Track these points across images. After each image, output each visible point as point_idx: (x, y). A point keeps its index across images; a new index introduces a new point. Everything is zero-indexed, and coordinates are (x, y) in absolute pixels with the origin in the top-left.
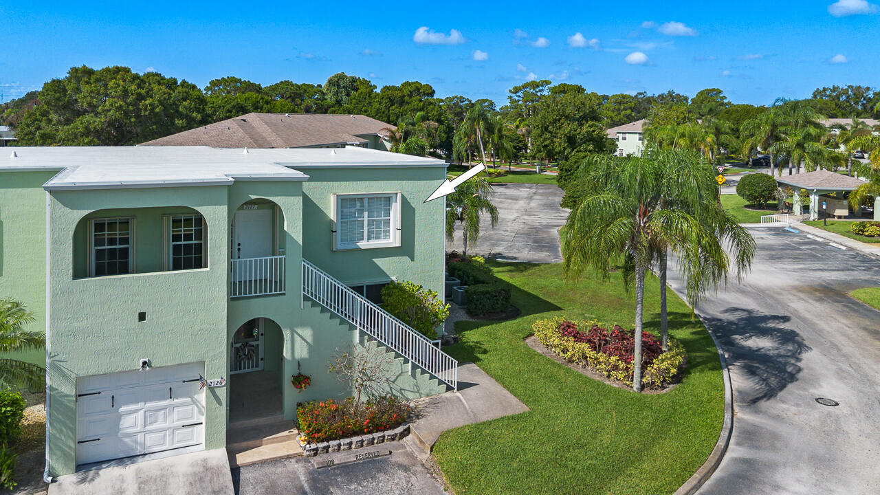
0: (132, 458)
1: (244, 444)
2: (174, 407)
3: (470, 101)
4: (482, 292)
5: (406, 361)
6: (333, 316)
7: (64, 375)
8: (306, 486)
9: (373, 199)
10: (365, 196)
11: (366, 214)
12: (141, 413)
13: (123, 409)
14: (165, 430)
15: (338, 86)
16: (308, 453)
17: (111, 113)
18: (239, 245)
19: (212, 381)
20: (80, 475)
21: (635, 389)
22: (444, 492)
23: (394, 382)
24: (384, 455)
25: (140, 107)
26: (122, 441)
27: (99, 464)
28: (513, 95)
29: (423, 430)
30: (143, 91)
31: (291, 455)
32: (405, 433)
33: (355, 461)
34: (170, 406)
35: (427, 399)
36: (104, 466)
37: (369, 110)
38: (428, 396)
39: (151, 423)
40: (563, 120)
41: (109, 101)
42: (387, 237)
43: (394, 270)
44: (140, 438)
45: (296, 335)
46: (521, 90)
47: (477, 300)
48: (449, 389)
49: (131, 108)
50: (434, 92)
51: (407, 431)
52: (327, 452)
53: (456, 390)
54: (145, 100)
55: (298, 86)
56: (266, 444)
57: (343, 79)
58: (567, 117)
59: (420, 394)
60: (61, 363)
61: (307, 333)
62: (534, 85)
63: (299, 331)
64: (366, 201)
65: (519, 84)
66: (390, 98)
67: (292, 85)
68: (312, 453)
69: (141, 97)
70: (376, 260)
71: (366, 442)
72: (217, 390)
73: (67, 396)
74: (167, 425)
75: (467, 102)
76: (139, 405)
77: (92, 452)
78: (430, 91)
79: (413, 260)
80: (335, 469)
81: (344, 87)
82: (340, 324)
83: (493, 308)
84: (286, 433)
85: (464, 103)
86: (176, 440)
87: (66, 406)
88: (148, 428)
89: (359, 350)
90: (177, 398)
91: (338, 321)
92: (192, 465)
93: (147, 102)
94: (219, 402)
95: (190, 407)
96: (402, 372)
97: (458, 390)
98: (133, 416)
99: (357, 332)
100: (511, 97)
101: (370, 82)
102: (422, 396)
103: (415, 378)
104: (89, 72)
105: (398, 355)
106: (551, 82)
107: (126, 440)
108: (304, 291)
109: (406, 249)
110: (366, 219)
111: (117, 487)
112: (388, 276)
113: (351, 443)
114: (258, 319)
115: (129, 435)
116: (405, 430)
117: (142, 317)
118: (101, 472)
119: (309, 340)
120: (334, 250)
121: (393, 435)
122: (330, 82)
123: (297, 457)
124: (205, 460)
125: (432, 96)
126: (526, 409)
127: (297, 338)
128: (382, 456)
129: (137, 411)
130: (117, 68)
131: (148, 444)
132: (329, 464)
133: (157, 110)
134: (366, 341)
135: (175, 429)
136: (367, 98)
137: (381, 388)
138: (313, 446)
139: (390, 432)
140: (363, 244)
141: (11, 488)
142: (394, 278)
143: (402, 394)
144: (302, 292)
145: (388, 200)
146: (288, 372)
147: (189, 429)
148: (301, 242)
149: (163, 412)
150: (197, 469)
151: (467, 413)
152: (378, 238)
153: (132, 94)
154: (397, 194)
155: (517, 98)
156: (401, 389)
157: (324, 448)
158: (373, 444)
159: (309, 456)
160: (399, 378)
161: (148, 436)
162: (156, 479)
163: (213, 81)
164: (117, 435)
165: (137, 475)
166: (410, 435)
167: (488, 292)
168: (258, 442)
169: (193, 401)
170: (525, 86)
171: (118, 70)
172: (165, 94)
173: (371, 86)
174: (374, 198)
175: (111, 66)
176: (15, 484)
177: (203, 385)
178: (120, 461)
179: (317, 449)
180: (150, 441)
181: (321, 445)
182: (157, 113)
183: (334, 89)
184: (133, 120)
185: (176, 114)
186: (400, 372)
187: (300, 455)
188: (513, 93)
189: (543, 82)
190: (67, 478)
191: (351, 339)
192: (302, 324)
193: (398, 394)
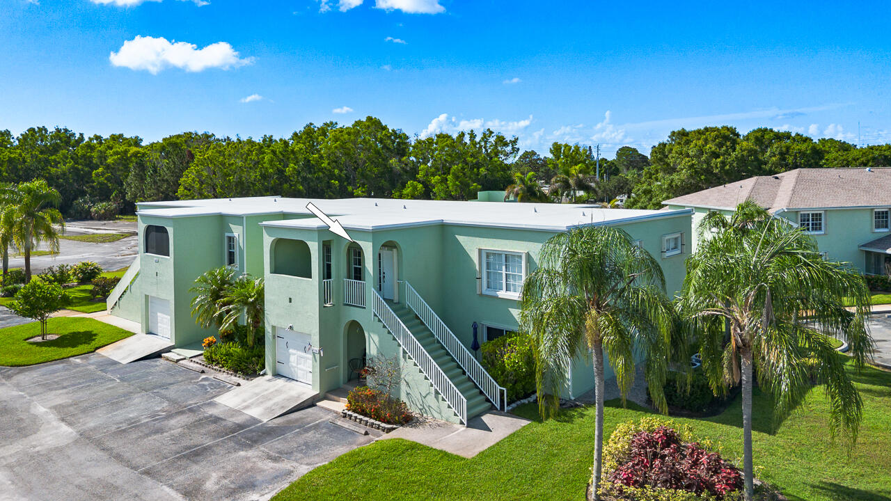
0: (293, 380)
1: (332, 397)
2: (307, 359)
5: (431, 385)
6: (389, 332)
7: (271, 323)
8: (311, 425)
10: (502, 253)
11: (504, 267)
12: (296, 356)
13: (290, 351)
14: (304, 370)
19: (314, 348)
20: (273, 377)
23: (424, 397)
26: (289, 368)
27: (282, 376)
29: (396, 433)
33: (347, 428)
34: (305, 357)
35: (442, 422)
36: (283, 378)
38: (447, 420)
39: (299, 364)
42: (514, 291)
44: (295, 369)
45: (371, 338)
53: (466, 425)
59: (442, 417)
64: (503, 257)
70: (511, 310)
71: (369, 424)
72: (316, 355)
73: (271, 333)
74: (304, 368)
76: (296, 351)
77: (282, 369)
80: (334, 426)
82: (393, 340)
86: (307, 379)
88: (298, 366)
89: (403, 363)
90: (307, 354)
94: (316, 361)
95: (309, 361)
96: (429, 393)
97: (468, 427)
98: (294, 356)
99: (401, 349)
103: (438, 401)
105: (426, 378)
107: (291, 369)
110: (504, 272)
113: (361, 420)
114: (354, 321)
115: (292, 367)
116: (392, 428)
117: (290, 300)
118: (279, 380)
119: (377, 344)
120: (480, 293)
121: (385, 427)
124: (304, 393)
126: (471, 456)
127: (372, 341)
129: (295, 354)
131: (299, 375)
134: (407, 358)
135: (307, 372)
137: (417, 400)
139: (384, 425)
140: (502, 294)
143: (430, 410)
144: (373, 310)
145: (518, 257)
147: (309, 374)
149: (302, 359)
154: (522, 253)
156: (429, 406)
161: (299, 371)
162: (281, 392)
164: (288, 364)
165: (281, 387)
169: (310, 358)
174: (509, 255)
177: (310, 349)
178: (289, 379)
179: (345, 414)
186: (428, 391)
190: (269, 376)
191: (398, 353)
192: (374, 332)
193: (427, 409)
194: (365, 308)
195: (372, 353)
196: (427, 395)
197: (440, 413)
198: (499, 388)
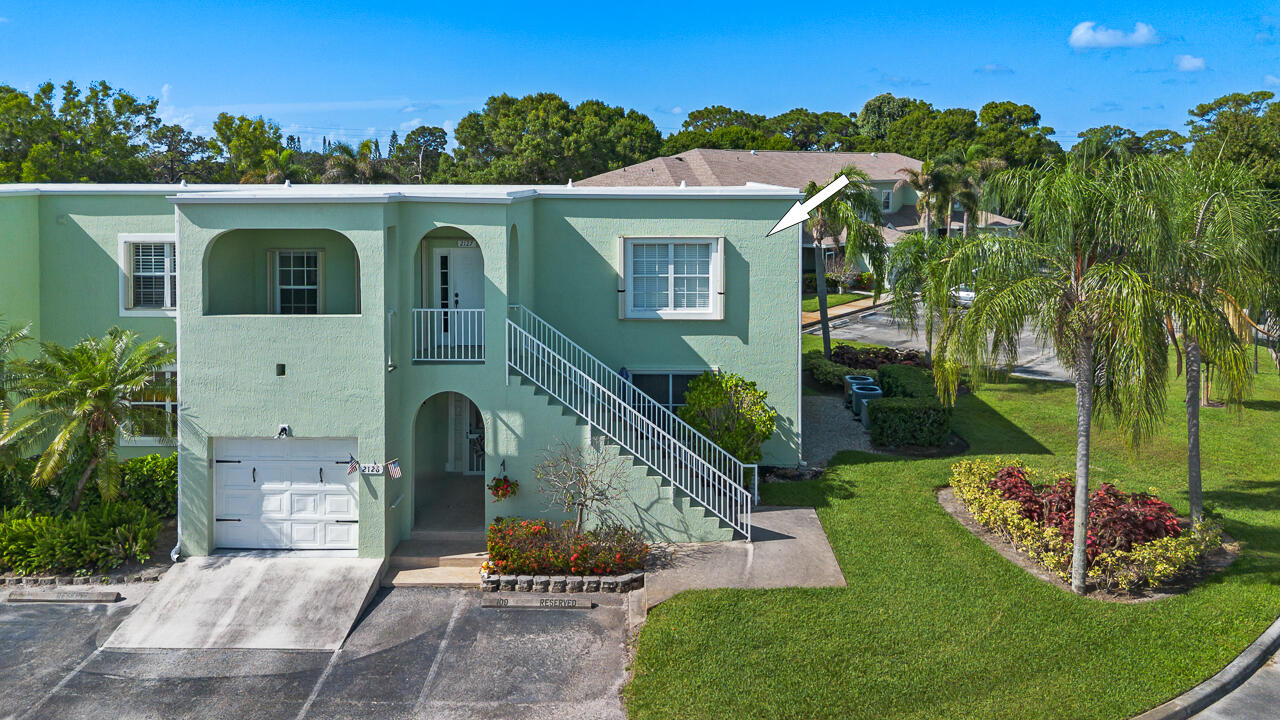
0: (276, 551)
1: (415, 560)
2: (326, 494)
3: (1133, 134)
4: (892, 409)
5: (665, 483)
6: (552, 401)
7: (196, 434)
8: (452, 624)
9: (681, 246)
10: (668, 242)
11: (671, 268)
12: (287, 495)
13: (266, 486)
14: (316, 522)
15: (881, 114)
16: (485, 585)
17: (527, 153)
18: (457, 295)
19: (366, 465)
20: (211, 560)
21: (1073, 587)
22: (624, 671)
23: (647, 510)
24: (581, 608)
25: (563, 145)
26: (265, 527)
27: (236, 550)
28: (1196, 119)
29: (658, 585)
30: (569, 125)
31: (466, 584)
32: (635, 584)
33: (540, 607)
34: (322, 492)
35: (696, 545)
36: (242, 554)
37: (916, 146)
38: (702, 541)
39: (299, 511)
40: (1255, 154)
41: (527, 137)
42: (705, 305)
43: (715, 354)
44: (286, 526)
45: (499, 422)
46: (1212, 109)
47: (885, 422)
48: (738, 536)
49: (552, 147)
50: (1038, 117)
51: (638, 583)
52: (513, 589)
53: (749, 539)
54: (568, 136)
55: (817, 116)
56: (445, 565)
57: (889, 103)
58: (1263, 150)
59: (690, 537)
60: (195, 420)
61: (516, 421)
62: (1240, 101)
63: (503, 416)
64: (671, 249)
65: (1209, 100)
66: (949, 128)
67: (807, 115)
68: (490, 586)
69: (566, 132)
70: (686, 338)
71: (570, 586)
72: (372, 479)
73: (199, 459)
74: (317, 516)
75: (1126, 136)
76: (285, 485)
77: (230, 534)
78: (1030, 115)
79: (746, 341)
80: (505, 612)
81: (889, 115)
82: (563, 414)
83: (914, 437)
84: (473, 555)
85: (1123, 137)
86: (328, 539)
87: (197, 470)
88: (295, 516)
89: (589, 456)
90: (329, 483)
91: (560, 409)
92: (332, 572)
93: (571, 138)
94: (374, 494)
95: (345, 498)
96: (659, 498)
97: (753, 541)
98: (278, 497)
99: (587, 429)
100: (1192, 122)
101: (931, 105)
102: (693, 539)
103: (681, 510)
104: (508, 102)
105: (651, 472)
106: (1273, 95)
107: (270, 527)
108: (510, 360)
109: (735, 323)
110: (671, 275)
111: (238, 579)
112: (706, 364)
113: (547, 584)
114: (447, 393)
115: (273, 522)
116: (635, 580)
117: (281, 370)
118: (234, 561)
119: (519, 431)
120: (620, 317)
121: (612, 584)
122: (869, 109)
123: (470, 588)
124: (349, 569)
125: (1036, 124)
126: (842, 583)
127: (501, 427)
128: (579, 608)
129: (282, 492)
130: (541, 95)
131: (295, 537)
132: (500, 606)
133: (583, 149)
134: (602, 443)
135: (327, 523)
136: (914, 127)
137: (627, 519)
138: (494, 578)
139: (610, 579)
140: (668, 313)
141: (143, 561)
142: (715, 368)
143: (660, 531)
144: (507, 362)
145: (705, 247)
146: (491, 473)
147: (345, 527)
148: (505, 291)
149: (312, 498)
150: (334, 578)
151: (742, 573)
152: (691, 304)
153: (553, 128)
154: (718, 239)
155: (1205, 124)
156: (658, 524)
157: (508, 582)
158: (581, 590)
159: (485, 590)
160: (655, 505)
161: (296, 527)
162: (283, 580)
163: (692, 113)
164: (259, 518)
165: (268, 570)
166: (642, 589)
167: (900, 410)
168: (433, 560)
169: (349, 490)
170: (1220, 104)
171: (541, 98)
172: (596, 127)
173: (933, 112)
174: (683, 245)
175: (534, 95)
176: (148, 558)
177: (354, 469)
178: (262, 551)
179: (497, 583)
180: (299, 534)
181: (504, 578)
182: (584, 153)
183: (874, 118)
184: (553, 162)
185: (611, 154)
186: (656, 497)
187: (476, 586)
188: (1195, 115)
189: (1257, 95)
190: (197, 560)
191: (579, 437)
192: (509, 408)
193: (653, 530)
194: (483, 363)
195: (502, 450)
196: (652, 504)
197: (686, 532)
198: (742, 466)
